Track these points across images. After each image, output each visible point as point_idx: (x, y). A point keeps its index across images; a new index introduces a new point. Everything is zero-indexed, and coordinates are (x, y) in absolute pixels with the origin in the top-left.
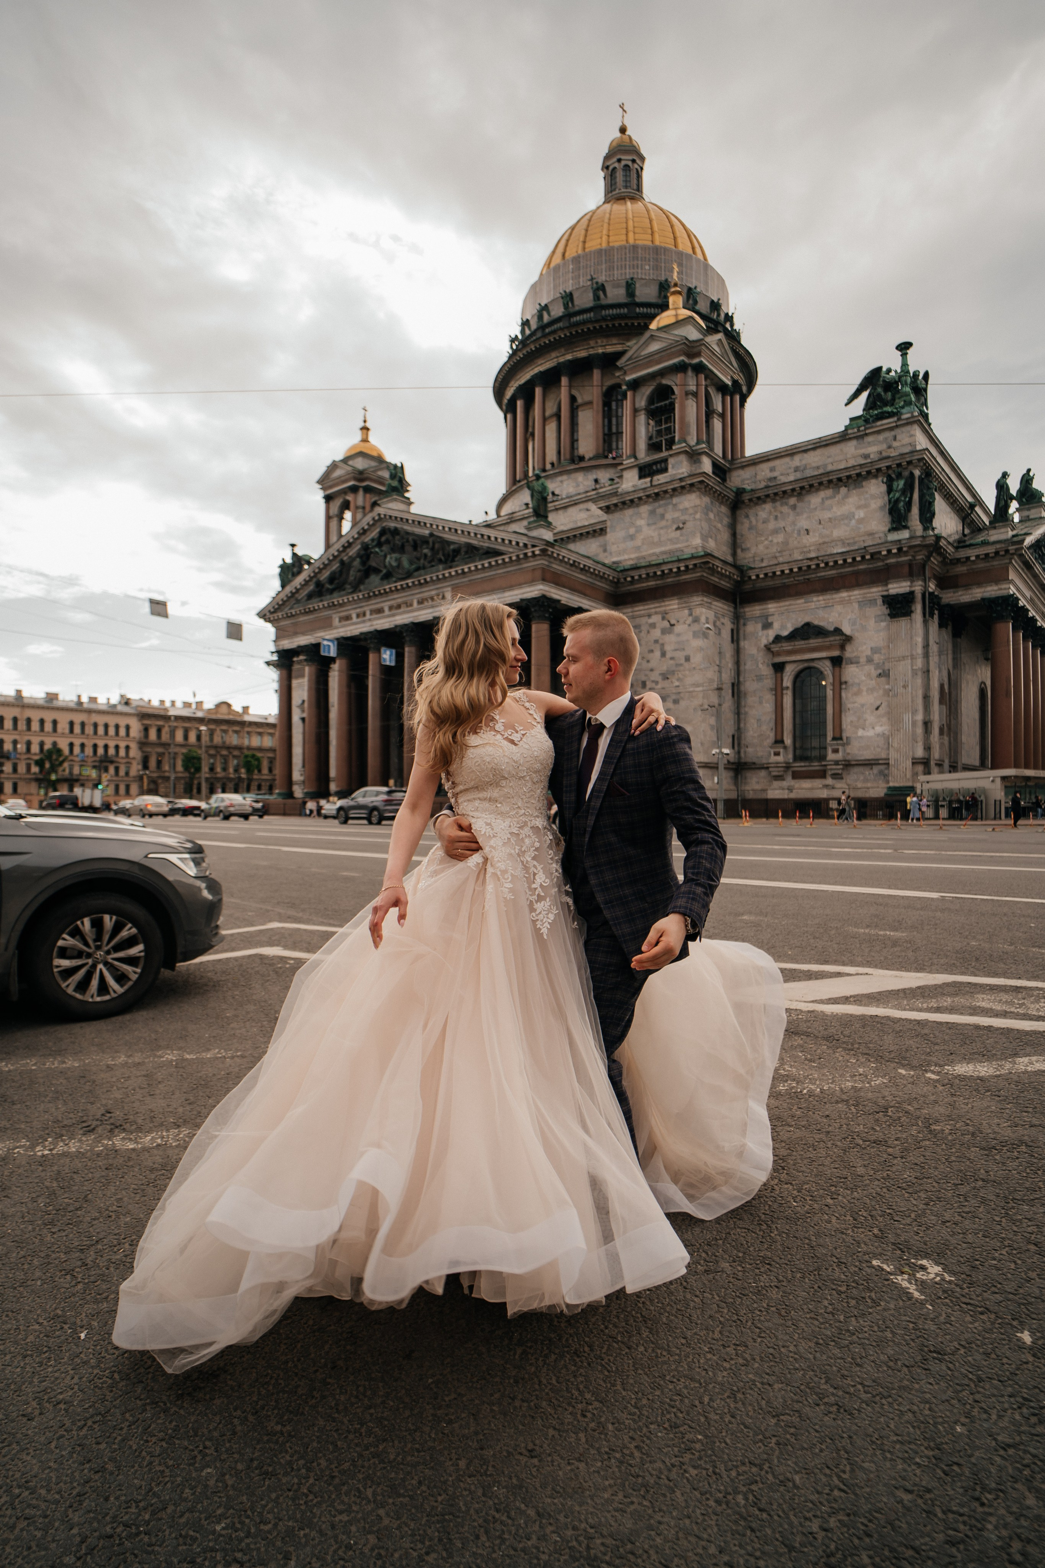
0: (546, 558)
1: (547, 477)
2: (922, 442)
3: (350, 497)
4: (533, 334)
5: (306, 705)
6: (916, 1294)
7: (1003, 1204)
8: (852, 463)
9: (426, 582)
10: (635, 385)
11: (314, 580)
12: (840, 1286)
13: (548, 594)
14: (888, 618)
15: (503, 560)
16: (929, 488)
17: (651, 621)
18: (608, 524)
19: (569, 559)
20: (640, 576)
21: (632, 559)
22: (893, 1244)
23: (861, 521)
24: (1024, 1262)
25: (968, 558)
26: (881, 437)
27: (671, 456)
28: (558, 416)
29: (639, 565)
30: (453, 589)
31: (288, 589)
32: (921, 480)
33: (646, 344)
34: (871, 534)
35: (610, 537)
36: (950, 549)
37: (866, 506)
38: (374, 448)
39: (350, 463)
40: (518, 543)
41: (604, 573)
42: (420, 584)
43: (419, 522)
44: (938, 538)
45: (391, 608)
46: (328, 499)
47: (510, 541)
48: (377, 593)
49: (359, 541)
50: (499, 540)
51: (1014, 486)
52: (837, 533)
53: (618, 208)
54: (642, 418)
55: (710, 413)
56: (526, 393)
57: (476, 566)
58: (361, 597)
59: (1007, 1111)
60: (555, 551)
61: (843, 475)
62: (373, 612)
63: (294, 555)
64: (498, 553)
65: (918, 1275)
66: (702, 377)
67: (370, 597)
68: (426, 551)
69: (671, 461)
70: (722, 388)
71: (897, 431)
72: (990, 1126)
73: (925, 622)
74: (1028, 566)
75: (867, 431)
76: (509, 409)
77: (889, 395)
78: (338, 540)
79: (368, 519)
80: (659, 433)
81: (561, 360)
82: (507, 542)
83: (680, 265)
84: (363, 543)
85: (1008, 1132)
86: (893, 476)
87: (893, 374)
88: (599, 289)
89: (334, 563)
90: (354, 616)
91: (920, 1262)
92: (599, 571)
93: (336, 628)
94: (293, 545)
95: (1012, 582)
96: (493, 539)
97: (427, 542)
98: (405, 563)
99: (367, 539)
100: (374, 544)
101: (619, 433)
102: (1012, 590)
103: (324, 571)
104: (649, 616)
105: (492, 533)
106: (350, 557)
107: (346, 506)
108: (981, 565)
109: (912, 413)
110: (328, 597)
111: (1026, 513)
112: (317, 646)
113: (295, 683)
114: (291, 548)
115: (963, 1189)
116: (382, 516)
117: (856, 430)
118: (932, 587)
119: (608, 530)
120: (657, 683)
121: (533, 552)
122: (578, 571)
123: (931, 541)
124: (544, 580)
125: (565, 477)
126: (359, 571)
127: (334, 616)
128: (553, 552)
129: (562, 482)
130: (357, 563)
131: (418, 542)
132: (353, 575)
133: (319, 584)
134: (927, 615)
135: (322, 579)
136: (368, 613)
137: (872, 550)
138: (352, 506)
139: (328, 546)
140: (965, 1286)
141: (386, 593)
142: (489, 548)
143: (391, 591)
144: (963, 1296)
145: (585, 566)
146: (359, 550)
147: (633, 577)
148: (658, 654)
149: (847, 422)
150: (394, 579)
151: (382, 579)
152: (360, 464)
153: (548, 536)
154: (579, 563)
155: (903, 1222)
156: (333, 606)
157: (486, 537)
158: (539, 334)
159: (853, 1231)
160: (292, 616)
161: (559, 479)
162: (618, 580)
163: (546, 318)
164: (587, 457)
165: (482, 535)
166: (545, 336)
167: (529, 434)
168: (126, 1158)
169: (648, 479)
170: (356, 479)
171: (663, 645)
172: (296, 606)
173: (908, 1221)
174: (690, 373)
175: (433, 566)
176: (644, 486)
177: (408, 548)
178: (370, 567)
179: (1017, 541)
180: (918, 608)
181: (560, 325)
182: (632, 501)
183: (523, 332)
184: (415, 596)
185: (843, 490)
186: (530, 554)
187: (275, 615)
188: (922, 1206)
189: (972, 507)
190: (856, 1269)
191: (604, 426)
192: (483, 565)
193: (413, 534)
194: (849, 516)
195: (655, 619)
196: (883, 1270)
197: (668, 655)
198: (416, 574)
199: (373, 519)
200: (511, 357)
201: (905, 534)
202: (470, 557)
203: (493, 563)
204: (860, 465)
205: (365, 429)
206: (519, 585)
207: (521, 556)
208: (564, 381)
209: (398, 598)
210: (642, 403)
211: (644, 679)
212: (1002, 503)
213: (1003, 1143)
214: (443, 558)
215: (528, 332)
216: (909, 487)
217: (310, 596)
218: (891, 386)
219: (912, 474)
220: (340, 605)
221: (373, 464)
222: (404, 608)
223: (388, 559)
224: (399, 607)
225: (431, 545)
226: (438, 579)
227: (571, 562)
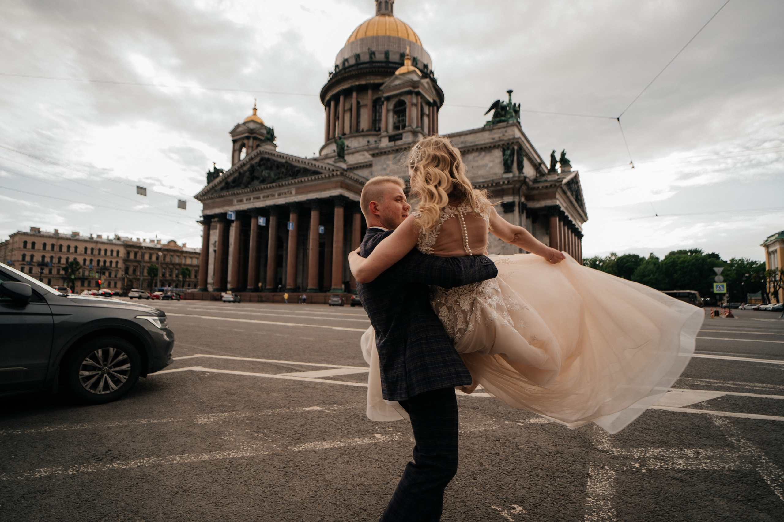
0: (343, 177)
1: (345, 138)
2: (518, 134)
3: (246, 141)
4: (340, 71)
5: (217, 244)
6: (511, 520)
7: (549, 479)
8: (487, 141)
9: (282, 185)
10: (388, 99)
11: (225, 181)
12: (477, 518)
13: (343, 194)
14: (503, 213)
15: (322, 176)
16: (521, 155)
18: (374, 162)
22: (501, 498)
23: (491, 168)
24: (557, 503)
25: (538, 188)
26: (500, 131)
27: (404, 132)
28: (351, 110)
30: (296, 189)
31: (211, 185)
32: (518, 151)
33: (394, 80)
34: (495, 174)
35: (374, 168)
36: (531, 183)
37: (493, 161)
38: (259, 119)
39: (247, 125)
40: (329, 169)
42: (280, 186)
43: (280, 156)
44: (525, 178)
45: (264, 197)
46: (234, 141)
48: (257, 189)
49: (249, 163)
50: (320, 167)
51: (558, 157)
52: (481, 173)
53: (382, 19)
54: (391, 114)
55: (422, 114)
56: (336, 98)
57: (308, 179)
58: (249, 190)
59: (552, 439)
60: (347, 174)
61: (483, 146)
62: (254, 198)
63: (215, 168)
64: (319, 173)
65: (512, 511)
66: (419, 98)
67: (253, 191)
68: (283, 170)
69: (404, 135)
70: (428, 103)
71: (507, 129)
72: (545, 445)
73: (520, 216)
74: (564, 192)
75: (495, 127)
76: (327, 105)
77: (503, 113)
78: (239, 161)
79: (255, 152)
80: (399, 121)
81: (354, 84)
82: (324, 168)
83: (410, 47)
84: (251, 164)
85: (553, 448)
86: (506, 148)
87: (505, 103)
88: (372, 54)
89: (236, 173)
90: (245, 200)
91: (513, 506)
93: (235, 205)
94: (215, 163)
95: (557, 199)
96: (317, 166)
97: (284, 166)
98: (272, 175)
99: (254, 162)
100: (257, 165)
101: (380, 120)
102: (558, 203)
103: (230, 177)
105: (317, 163)
106: (244, 171)
107: (243, 145)
108: (544, 191)
109: (513, 121)
110: (232, 190)
111: (563, 169)
112: (225, 214)
113: (212, 232)
115: (532, 474)
116: (262, 152)
117: (488, 127)
118: (523, 200)
119: (374, 165)
121: (336, 173)
123: (522, 179)
124: (341, 187)
125: (353, 139)
126: (248, 178)
127: (234, 199)
129: (352, 141)
130: (247, 174)
131: (279, 166)
132: (245, 179)
133: (227, 184)
134: (521, 212)
135: (228, 181)
137: (496, 181)
138: (246, 145)
139: (233, 164)
140: (532, 515)
141: (262, 189)
142: (314, 170)
143: (264, 188)
144: (531, 519)
146: (249, 167)
149: (485, 123)
150: (266, 183)
151: (260, 182)
152: (252, 126)
153: (344, 166)
155: (506, 489)
156: (234, 194)
157: (313, 165)
158: (343, 72)
159: (483, 494)
160: (212, 198)
161: (350, 139)
163: (347, 65)
164: (365, 130)
165: (312, 164)
166: (346, 73)
167: (336, 117)
168: (121, 474)
169: (393, 143)
170: (249, 133)
172: (214, 193)
173: (508, 488)
174: (414, 95)
175: (286, 177)
176: (391, 145)
177: (274, 168)
178: (254, 176)
179: (560, 181)
180: (517, 209)
181: (353, 68)
182: (385, 152)
183: (335, 70)
184: (276, 192)
185: (483, 153)
187: (203, 197)
188: (514, 482)
189: (540, 164)
190: (485, 510)
191: (372, 116)
192: (311, 178)
193: (277, 161)
194: (486, 165)
196: (496, 510)
198: (277, 181)
199: (257, 153)
200: (329, 81)
201: (510, 175)
202: (305, 174)
203: (316, 178)
204: (491, 143)
205: (255, 109)
206: (329, 189)
207: (331, 175)
208: (354, 95)
209: (268, 192)
210: (391, 106)
212: (553, 164)
213: (550, 453)
214: (291, 174)
215: (337, 70)
216: (512, 154)
217: (222, 189)
218: (504, 108)
219: (513, 149)
220: (238, 194)
221: (258, 126)
222: (270, 197)
223: (264, 173)
224: (268, 196)
225: (286, 167)
226: (289, 184)
227: (355, 179)
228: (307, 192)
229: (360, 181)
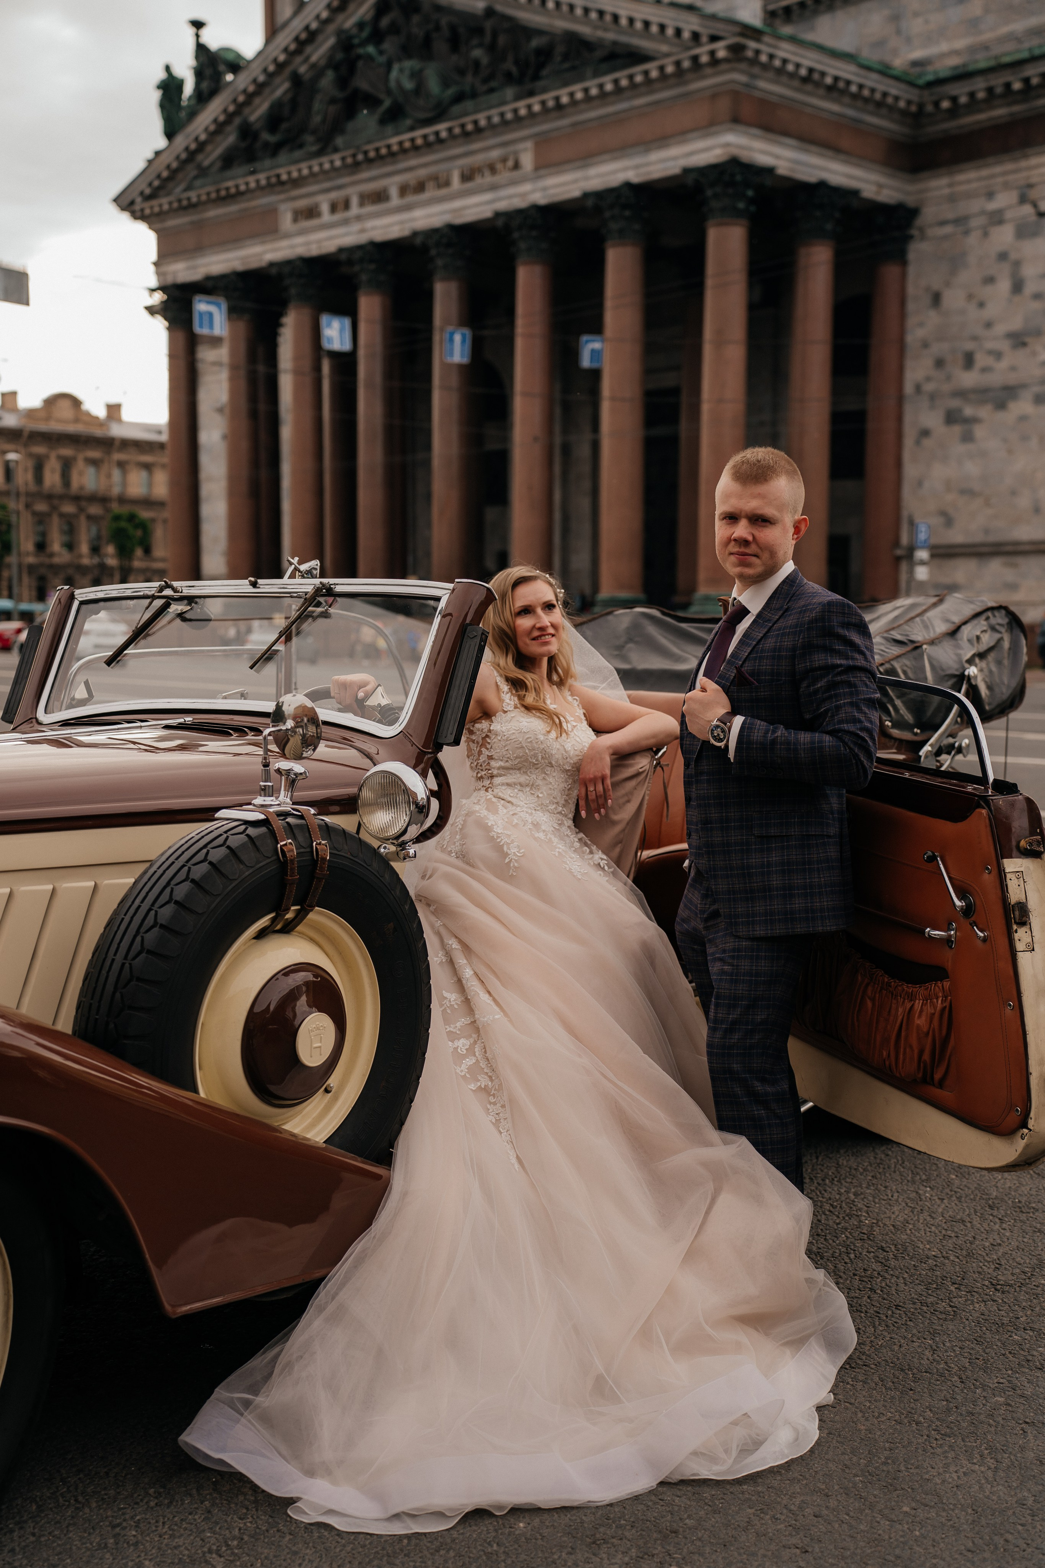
0: (743, 66)
5: (228, 411)
9: (478, 130)
11: (237, 121)
13: (745, 156)
15: (646, 73)
17: (992, 206)
19: (798, 66)
20: (972, 95)
21: (956, 53)
29: (972, 68)
30: (537, 145)
31: (181, 141)
40: (678, 32)
41: (885, 95)
42: (466, 134)
45: (404, 190)
47: (662, 27)
48: (372, 154)
49: (331, 28)
50: (639, 25)
57: (586, 90)
58: (338, 163)
60: (764, 49)
62: (364, 199)
63: (201, 49)
64: (636, 57)
67: (356, 166)
68: (477, 53)
78: (297, 12)
82: (654, 29)
84: (340, 33)
89: (278, 80)
90: (325, 208)
92: (873, 90)
93: (288, 236)
94: (196, 24)
96: (624, 22)
97: (478, 31)
98: (433, 85)
100: (365, 34)
103: (257, 101)
104: (990, 195)
106: (313, 66)
110: (267, 163)
114: (192, 31)
120: (998, 355)
121: (712, 53)
122: (822, 92)
124: (736, 120)
126: (333, 101)
127: (283, 207)
128: (758, 52)
130: (327, 81)
132: (319, 109)
133: (247, 132)
135: (253, 118)
136: (355, 201)
139: (272, 29)
141: (392, 154)
142: (615, 43)
143: (404, 151)
145: (836, 79)
146: (333, 48)
147: (954, 99)
148: (1004, 285)
150: (408, 122)
151: (383, 122)
153: (750, 10)
154: (823, 74)
156: (277, 185)
157: (608, 18)
160: (191, 206)
162: (921, 106)
171: (1017, 264)
172: (198, 183)
175: (492, 90)
177: (440, 46)
178: (356, 92)
184: (454, 162)
186: (704, 59)
187: (155, 203)
192: (601, 86)
195: (1004, 200)
197: (1030, 288)
198: (456, 109)
202: (573, 68)
203: (624, 83)
206: (681, 135)
207: (686, 64)
209: (419, 166)
211: (969, 346)
214: (514, 70)
217: (228, 161)
220: (296, 183)
222: (430, 192)
223: (394, 74)
224: (420, 187)
225: (488, 38)
226: (505, 123)
227: (803, 72)
228: (586, 158)
229: (829, 80)
